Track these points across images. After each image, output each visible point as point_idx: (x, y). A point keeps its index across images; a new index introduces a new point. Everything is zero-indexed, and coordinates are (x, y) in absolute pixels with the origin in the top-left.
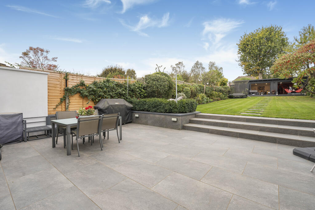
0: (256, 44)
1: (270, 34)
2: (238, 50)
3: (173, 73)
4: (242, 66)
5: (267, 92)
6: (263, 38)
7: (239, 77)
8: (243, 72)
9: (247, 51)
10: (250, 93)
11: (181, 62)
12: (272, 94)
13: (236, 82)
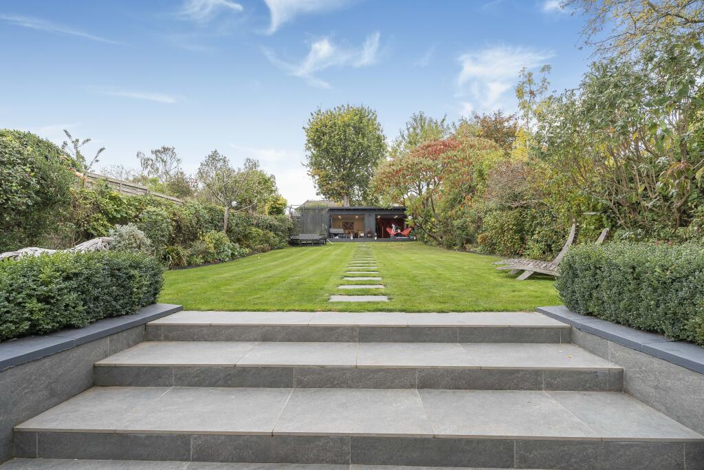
0: (338, 134)
1: (360, 121)
2: (306, 142)
3: (145, 173)
4: (313, 176)
5: (359, 232)
6: (349, 125)
7: (308, 201)
8: (315, 191)
9: (324, 146)
10: (331, 235)
11: (171, 147)
12: (368, 237)
13: (304, 210)
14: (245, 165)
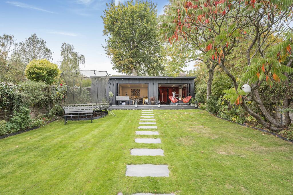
4: (109, 55)
12: (152, 104)
14: (62, 47)
